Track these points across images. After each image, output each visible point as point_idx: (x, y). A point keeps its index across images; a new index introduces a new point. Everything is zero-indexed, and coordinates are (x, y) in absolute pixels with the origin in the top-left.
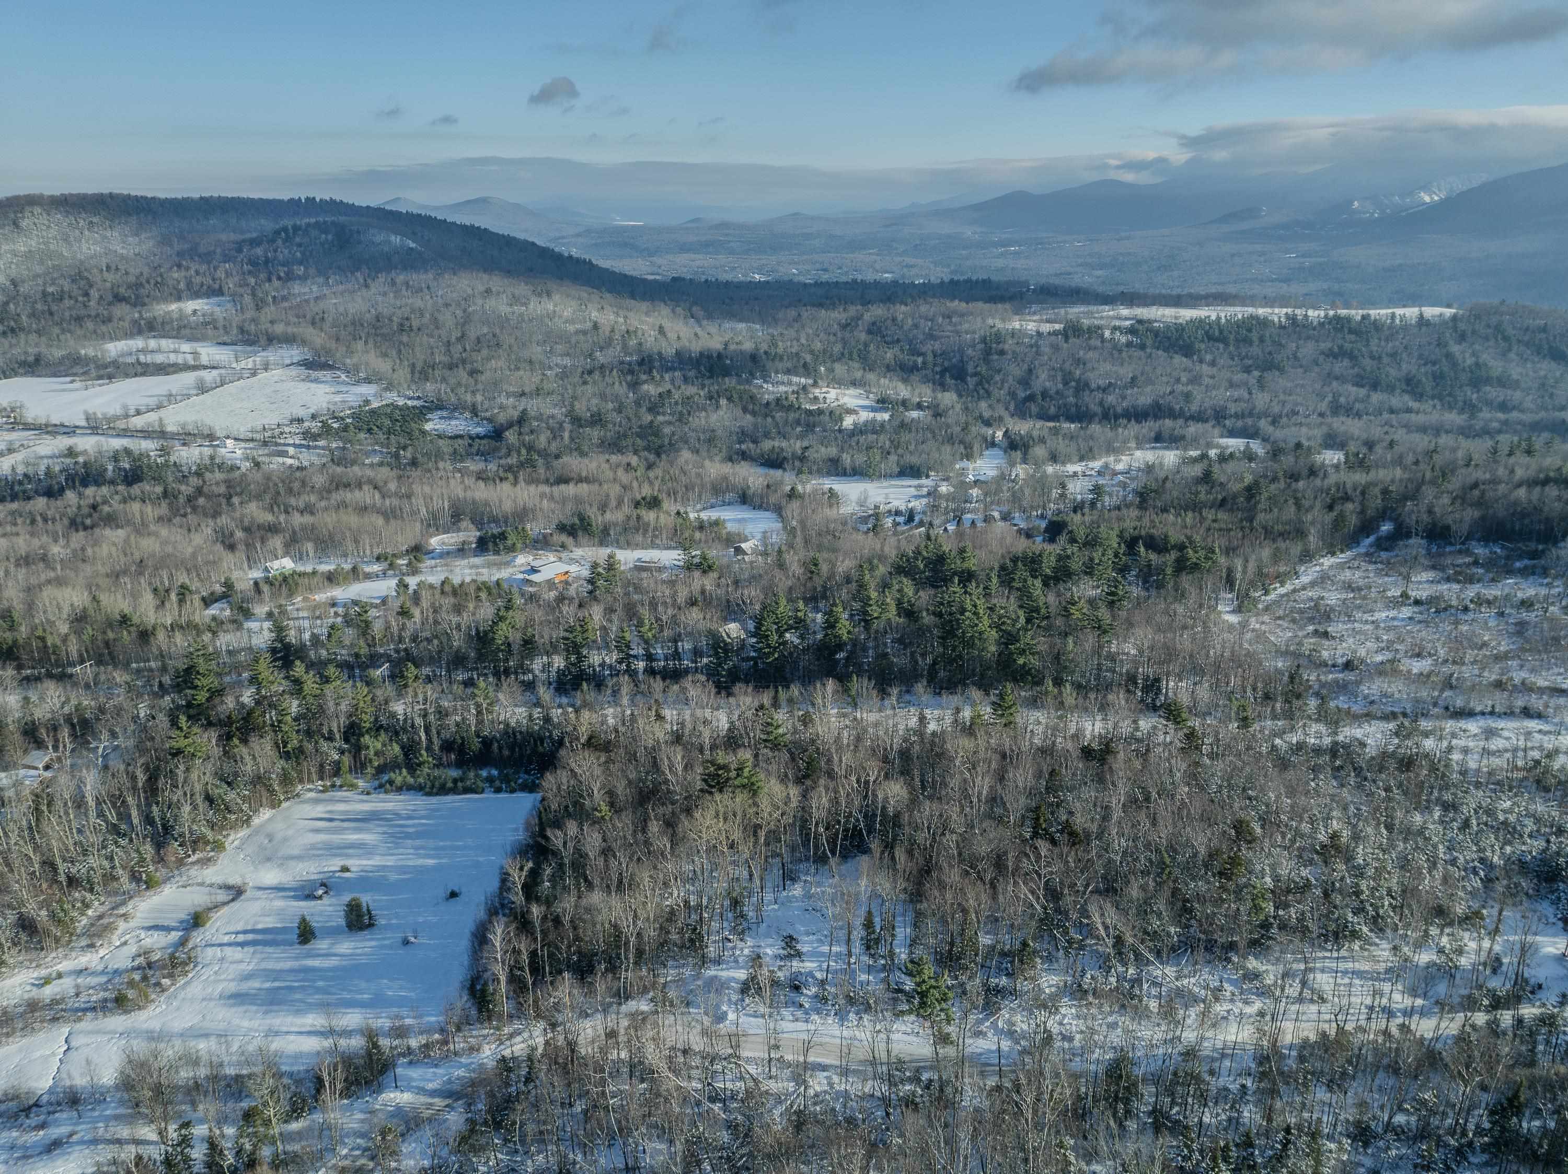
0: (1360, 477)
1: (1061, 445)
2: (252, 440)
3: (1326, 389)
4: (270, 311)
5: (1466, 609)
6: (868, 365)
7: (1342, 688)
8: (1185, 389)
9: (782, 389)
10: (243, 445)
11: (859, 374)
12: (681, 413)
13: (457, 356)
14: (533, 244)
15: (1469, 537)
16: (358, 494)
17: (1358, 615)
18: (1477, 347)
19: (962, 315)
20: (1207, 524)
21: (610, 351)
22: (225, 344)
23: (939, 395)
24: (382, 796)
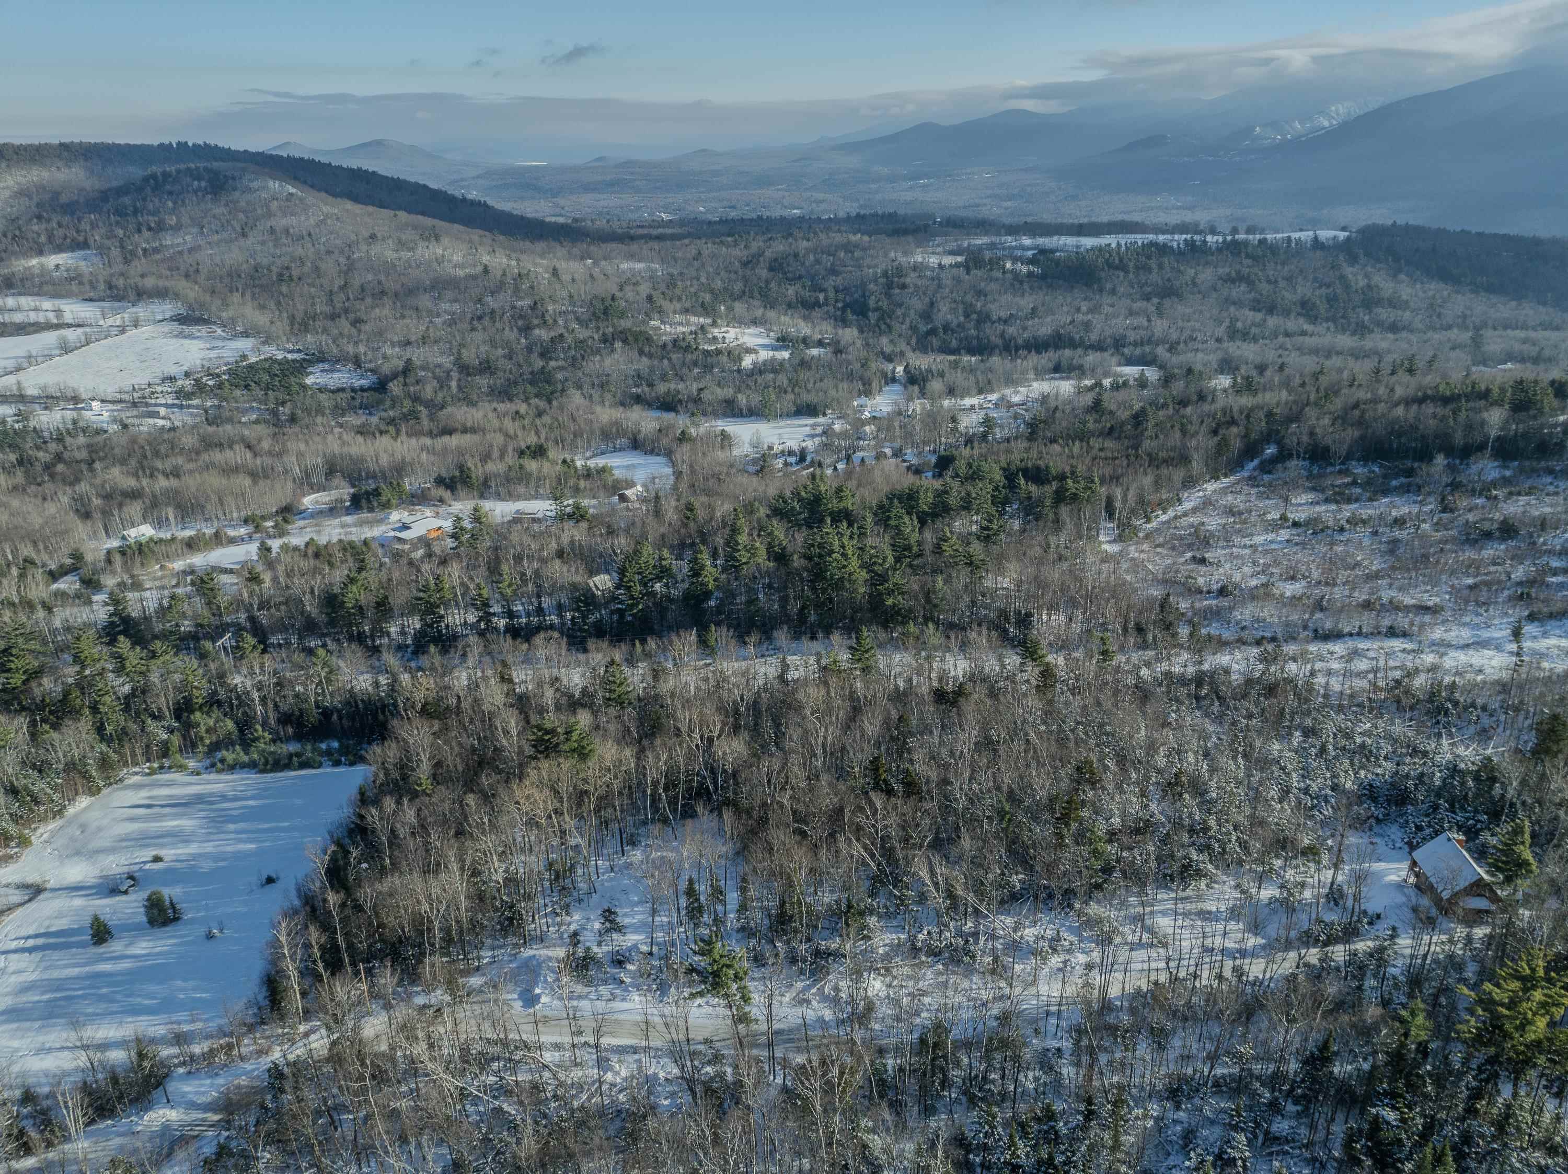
0: (1246, 401)
1: (958, 378)
2: (121, 401)
3: (1225, 314)
4: (139, 266)
5: (1342, 530)
6: (770, 303)
7: (1215, 614)
8: (1085, 318)
9: (680, 329)
10: (111, 407)
11: (759, 312)
12: (574, 358)
13: (339, 305)
14: (425, 187)
15: (1349, 457)
16: (229, 454)
17: (1237, 540)
18: (1369, 269)
19: (864, 249)
20: (1095, 452)
21: (501, 296)
22: (91, 300)
23: (840, 332)
24: (213, 776)
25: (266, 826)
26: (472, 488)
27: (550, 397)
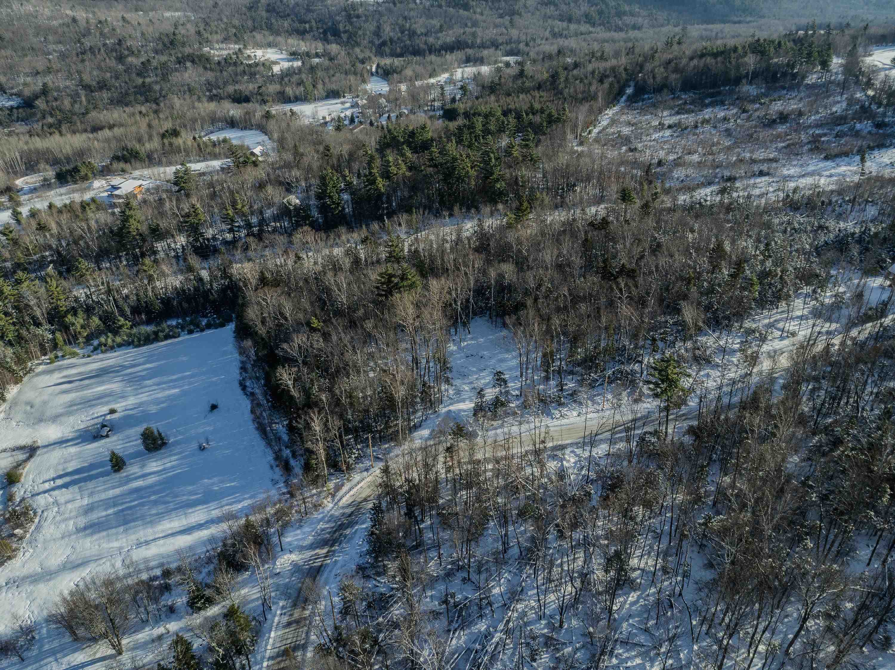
3: (546, 24)
5: (696, 127)
6: (275, 32)
8: (471, 30)
9: (225, 52)
12: (162, 75)
17: (644, 138)
21: (92, 38)
23: (328, 47)
25: (174, 377)
26: (141, 160)
27: (156, 101)
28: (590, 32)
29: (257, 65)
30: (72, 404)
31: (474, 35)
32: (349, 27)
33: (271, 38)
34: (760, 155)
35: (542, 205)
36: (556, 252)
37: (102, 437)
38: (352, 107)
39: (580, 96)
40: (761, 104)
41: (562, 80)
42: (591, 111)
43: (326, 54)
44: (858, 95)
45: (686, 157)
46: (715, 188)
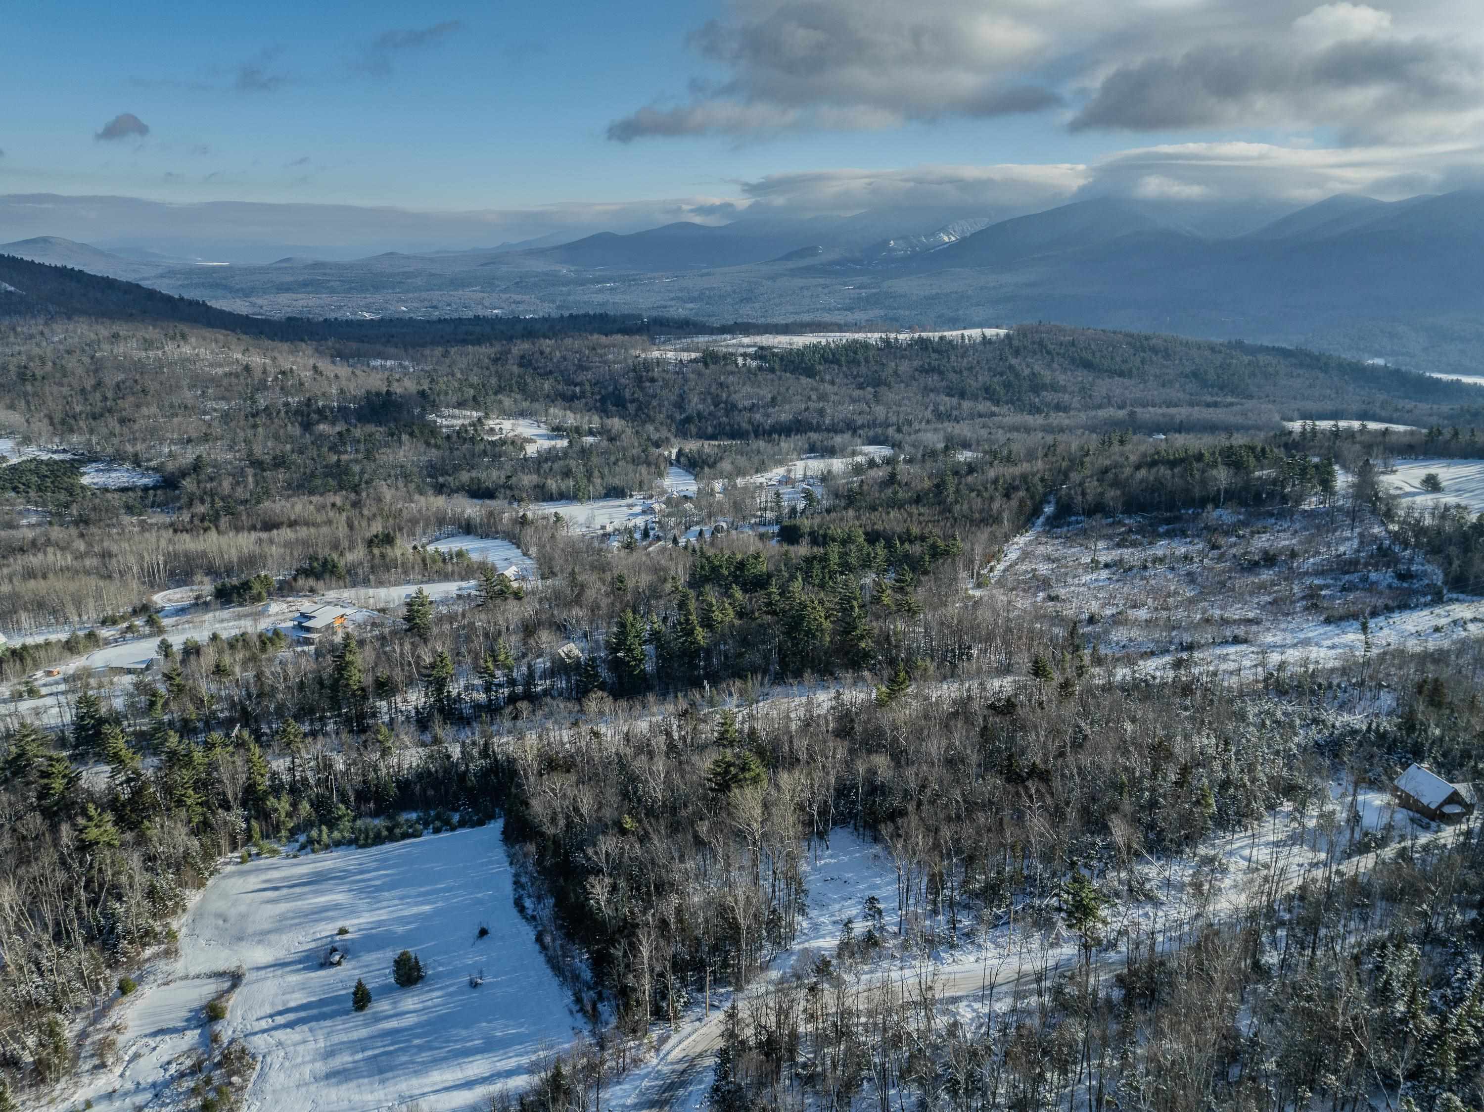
5: (1145, 567)
6: (531, 396)
8: (817, 406)
9: (458, 422)
12: (366, 451)
13: (99, 404)
16: (45, 558)
17: (1070, 580)
18: (1029, 360)
19: (605, 347)
20: (915, 517)
23: (607, 421)
24: (312, 856)
25: (423, 889)
26: (340, 577)
27: (356, 489)
28: (993, 414)
29: (503, 442)
30: (283, 917)
31: (821, 412)
32: (639, 395)
33: (525, 405)
34: (1235, 612)
35: (925, 677)
36: (944, 742)
37: (332, 964)
38: (644, 512)
39: (977, 516)
40: (1238, 537)
41: (951, 490)
42: (993, 539)
43: (603, 431)
44: (1376, 530)
45: (1129, 612)
46: (1167, 659)
